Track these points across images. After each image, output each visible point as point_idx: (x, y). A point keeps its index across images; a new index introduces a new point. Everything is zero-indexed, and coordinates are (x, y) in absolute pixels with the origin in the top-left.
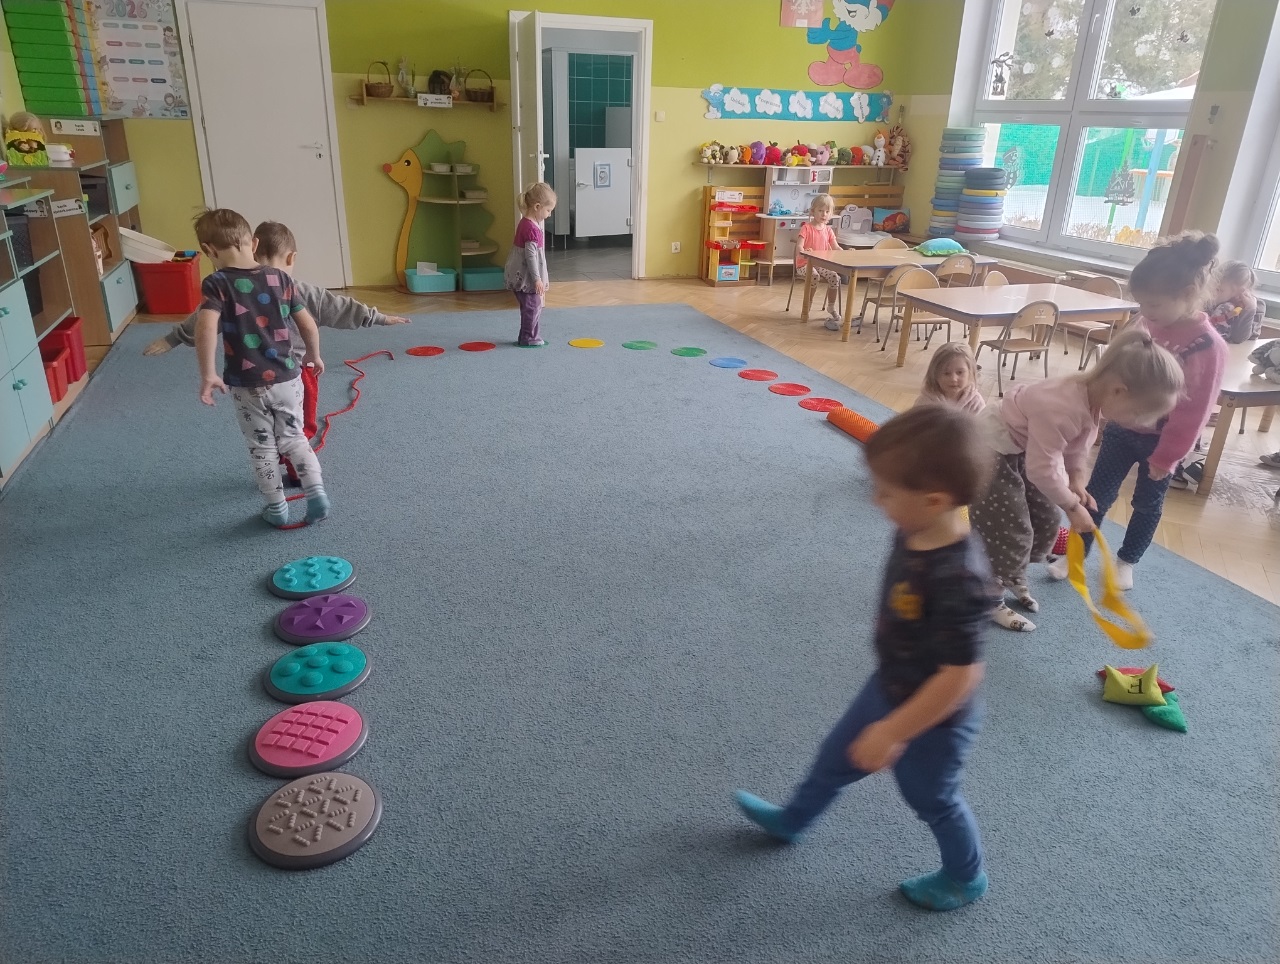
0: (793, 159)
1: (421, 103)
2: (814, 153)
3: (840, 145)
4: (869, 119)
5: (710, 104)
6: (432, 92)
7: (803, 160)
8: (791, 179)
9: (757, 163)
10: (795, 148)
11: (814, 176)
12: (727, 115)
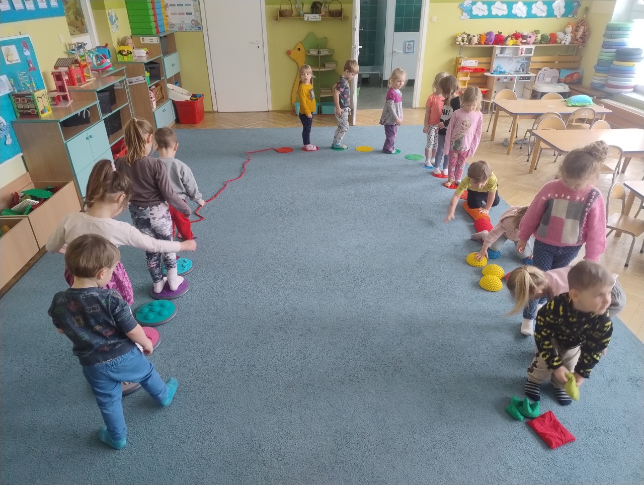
0: (510, 42)
1: (306, 19)
2: (524, 37)
3: (543, 32)
4: (563, 16)
5: (463, 11)
6: (312, 13)
7: (516, 42)
8: (508, 53)
9: (488, 44)
10: (514, 35)
11: (522, 51)
12: (473, 17)
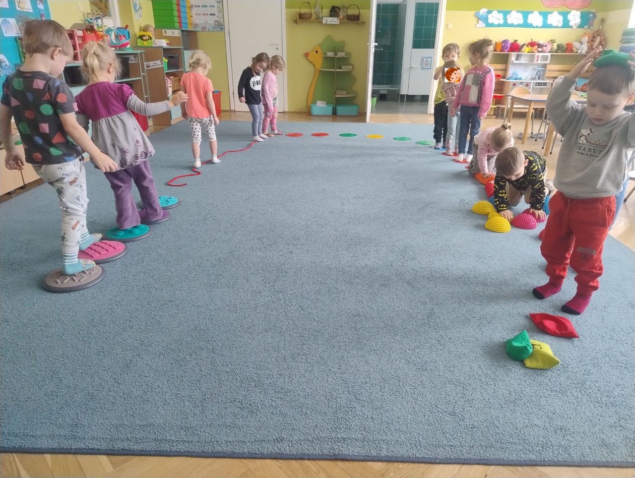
0: (526, 49)
1: (324, 22)
2: (540, 46)
4: (581, 26)
5: (479, 19)
6: (331, 16)
7: (532, 49)
8: (523, 60)
9: (504, 51)
10: (530, 43)
11: (538, 58)
12: (488, 25)
